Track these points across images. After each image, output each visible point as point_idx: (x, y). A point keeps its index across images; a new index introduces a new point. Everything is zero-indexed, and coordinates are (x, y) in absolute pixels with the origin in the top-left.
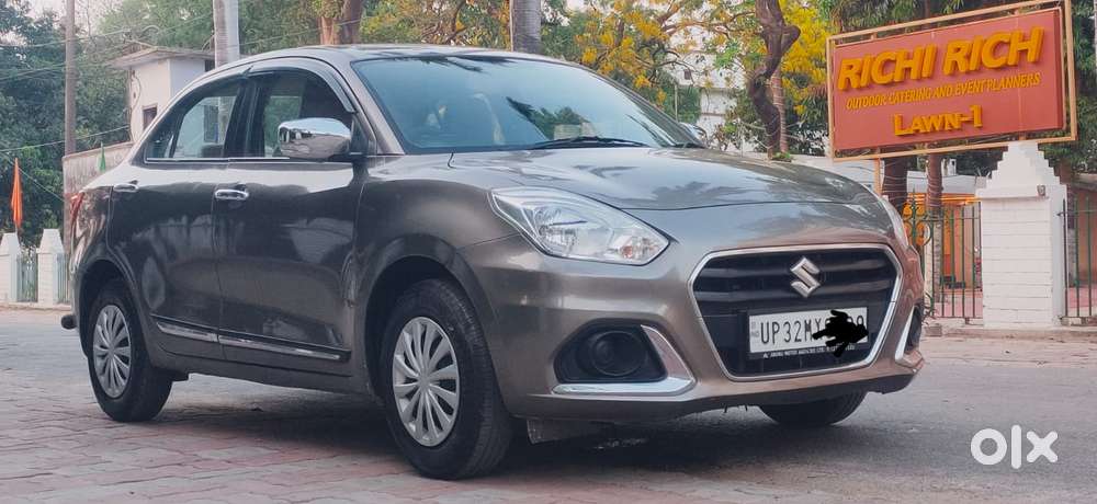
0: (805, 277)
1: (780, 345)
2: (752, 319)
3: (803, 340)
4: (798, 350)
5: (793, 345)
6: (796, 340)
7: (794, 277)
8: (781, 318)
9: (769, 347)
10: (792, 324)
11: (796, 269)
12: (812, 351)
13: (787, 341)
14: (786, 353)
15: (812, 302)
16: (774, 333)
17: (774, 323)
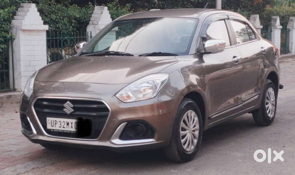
0: (68, 108)
1: (57, 128)
2: (48, 118)
3: (66, 128)
4: (63, 131)
5: (62, 129)
6: (63, 127)
7: (64, 108)
8: (58, 120)
9: (54, 128)
10: (62, 122)
11: (65, 105)
12: (68, 132)
13: (60, 127)
14: (59, 131)
15: (70, 116)
16: (56, 124)
17: (55, 121)
